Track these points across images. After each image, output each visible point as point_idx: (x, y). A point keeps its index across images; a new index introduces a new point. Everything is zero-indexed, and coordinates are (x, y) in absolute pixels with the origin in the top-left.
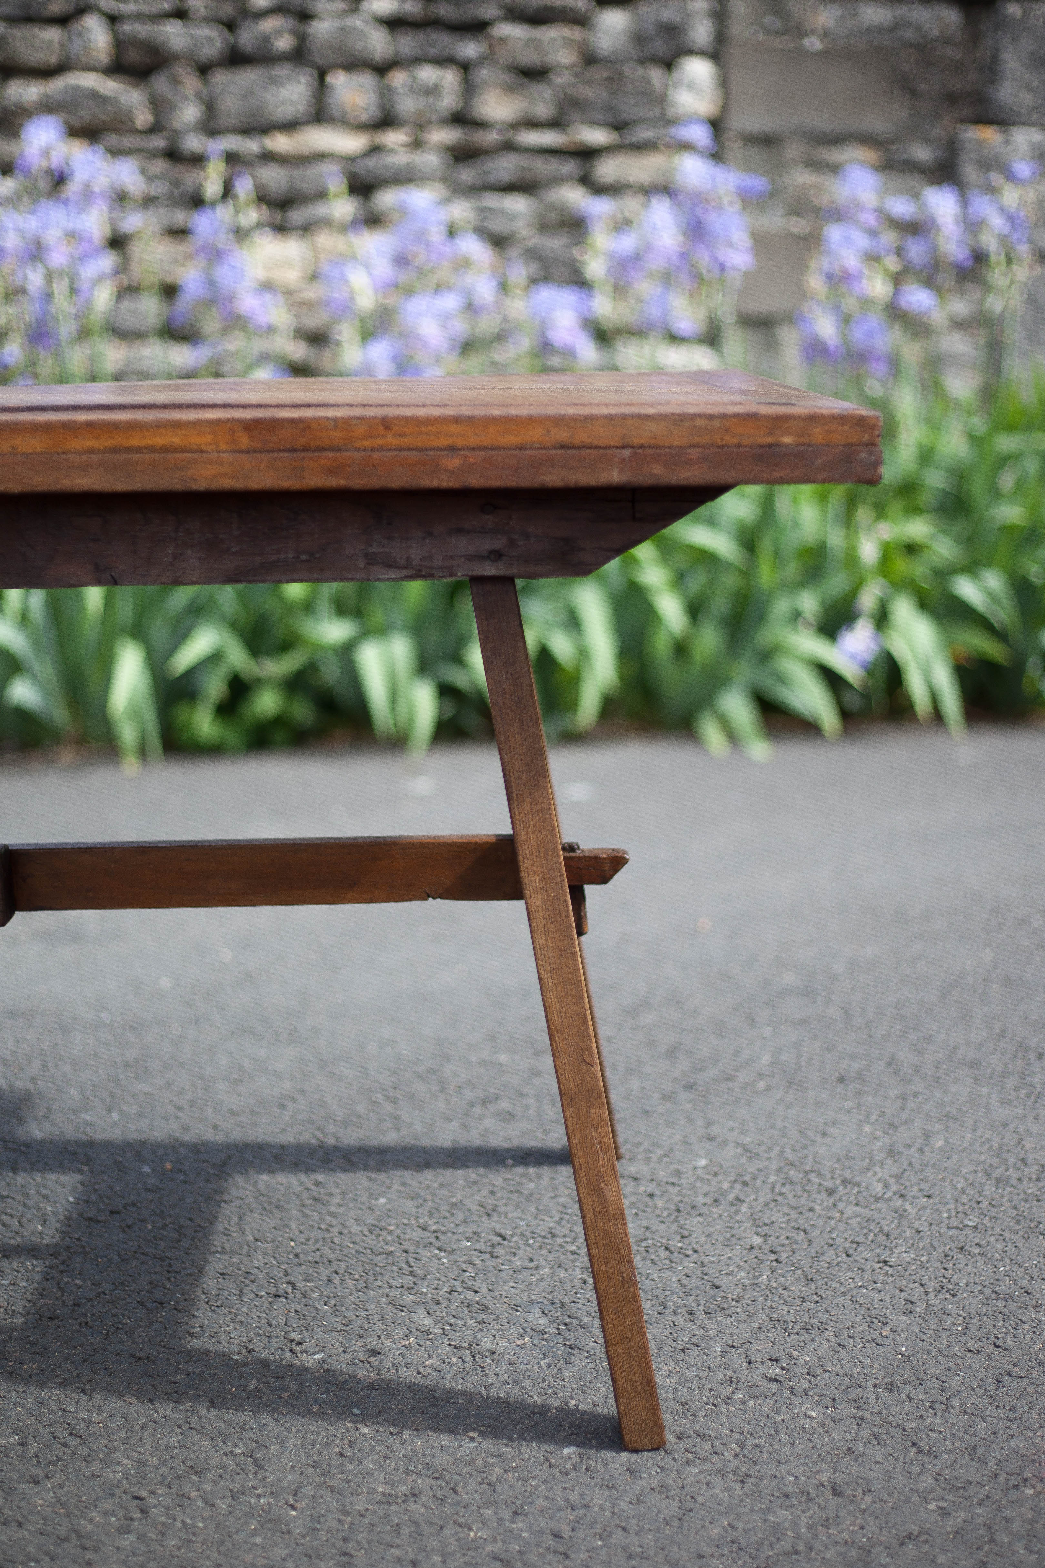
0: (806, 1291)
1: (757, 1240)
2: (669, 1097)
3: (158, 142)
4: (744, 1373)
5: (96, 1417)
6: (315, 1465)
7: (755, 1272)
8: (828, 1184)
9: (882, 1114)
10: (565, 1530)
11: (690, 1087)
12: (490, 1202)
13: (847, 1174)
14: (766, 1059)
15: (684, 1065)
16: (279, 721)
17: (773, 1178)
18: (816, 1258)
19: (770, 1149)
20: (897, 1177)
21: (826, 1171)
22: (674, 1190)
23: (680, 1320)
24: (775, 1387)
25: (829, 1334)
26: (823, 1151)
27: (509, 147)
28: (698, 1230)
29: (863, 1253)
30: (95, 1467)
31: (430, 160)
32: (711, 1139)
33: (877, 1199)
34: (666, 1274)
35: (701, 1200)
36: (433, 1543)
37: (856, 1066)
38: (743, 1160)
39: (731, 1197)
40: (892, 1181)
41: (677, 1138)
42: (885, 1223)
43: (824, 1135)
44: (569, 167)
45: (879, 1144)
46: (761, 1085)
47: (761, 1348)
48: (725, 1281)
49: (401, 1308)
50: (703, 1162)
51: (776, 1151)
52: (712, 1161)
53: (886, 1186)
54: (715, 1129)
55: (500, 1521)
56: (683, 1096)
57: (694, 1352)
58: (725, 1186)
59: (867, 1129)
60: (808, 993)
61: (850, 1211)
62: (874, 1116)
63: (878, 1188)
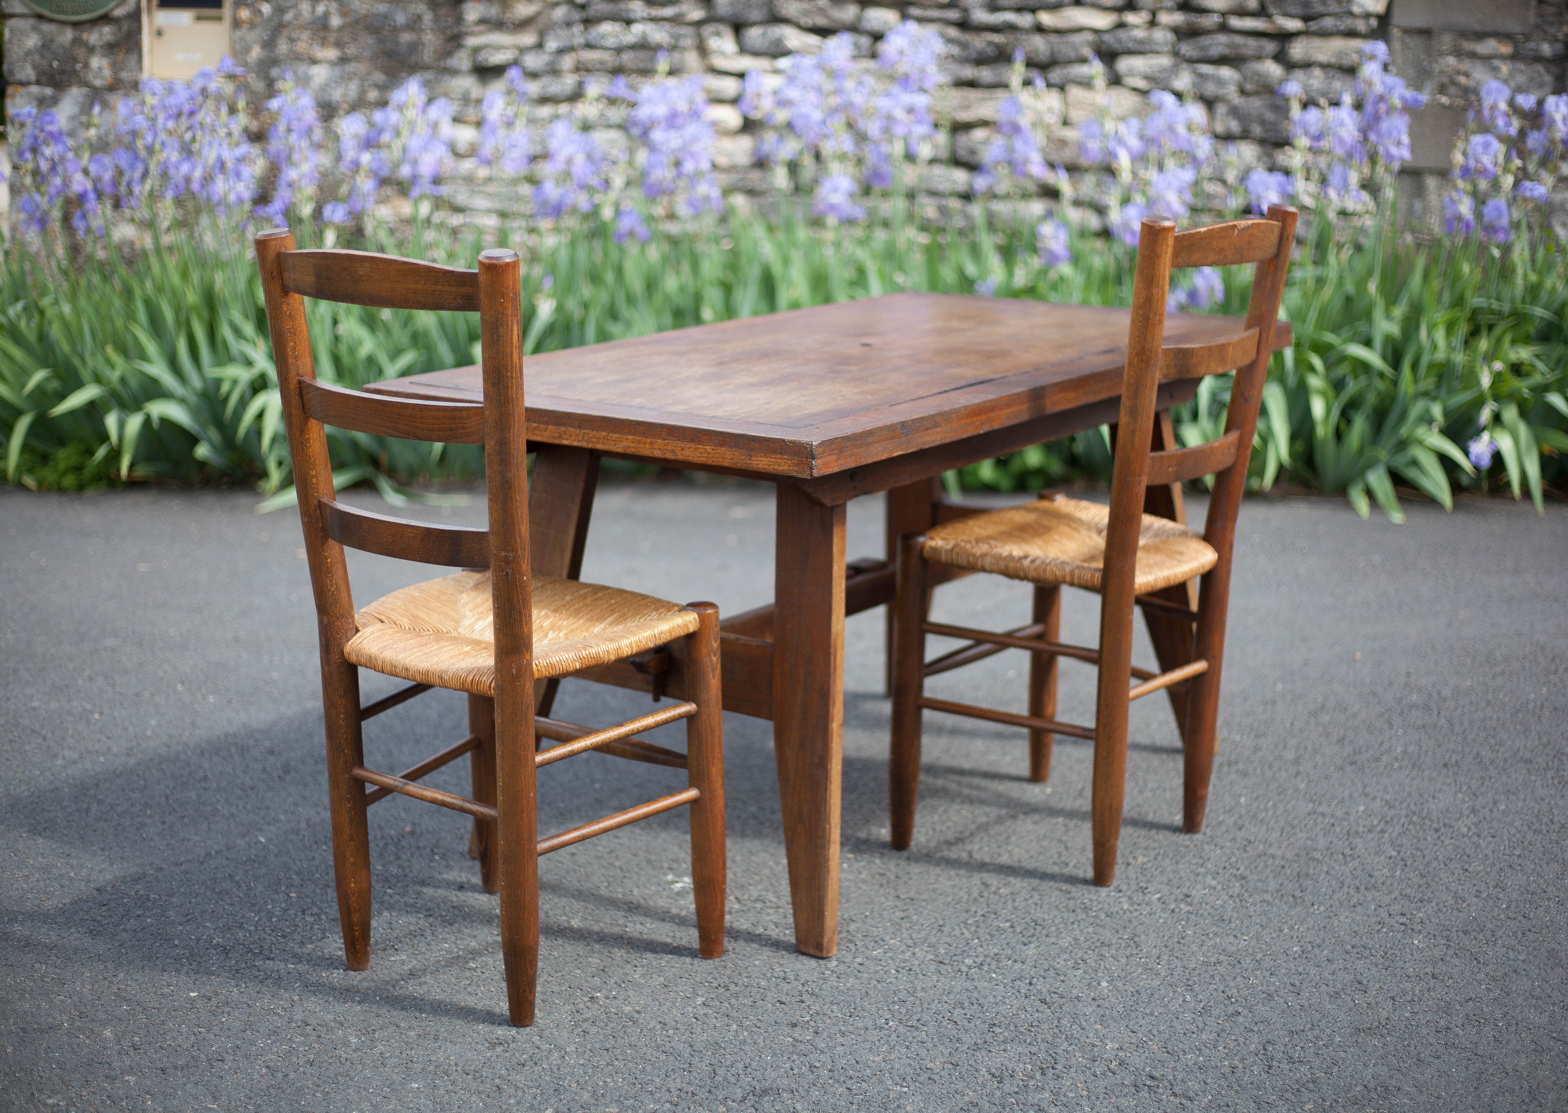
0: (1422, 882)
1: (1394, 854)
2: (1341, 769)
3: (953, 15)
4: (1387, 920)
5: (1046, 917)
6: (1166, 946)
7: (1393, 870)
8: (1435, 825)
9: (1469, 788)
10: (1298, 984)
11: (1352, 764)
12: (1240, 822)
13: (1447, 821)
14: (1399, 749)
15: (1348, 750)
16: (1039, 472)
17: (1403, 820)
18: (1427, 865)
19: (1401, 803)
20: (1476, 825)
21: (1434, 818)
22: (1346, 823)
23: (1352, 891)
24: (1403, 928)
25: (1433, 904)
26: (1433, 807)
27: (1224, 28)
28: (1360, 846)
29: (1453, 865)
30: (1053, 940)
31: (1161, 36)
32: (1366, 795)
33: (1463, 836)
34: (1343, 868)
35: (1361, 829)
36: (1232, 984)
37: (1454, 757)
38: (1386, 809)
39: (1379, 828)
40: (1473, 827)
41: (1347, 792)
42: (1467, 850)
43: (1434, 797)
44: (1270, 47)
45: (1466, 805)
46: (1396, 765)
47: (1396, 908)
48: (1376, 874)
49: (1198, 875)
50: (1362, 808)
51: (1405, 805)
52: (1367, 808)
53: (1469, 829)
54: (1368, 790)
55: (1264, 977)
56: (1349, 769)
57: (1360, 907)
58: (1375, 822)
59: (1460, 796)
60: (1427, 708)
61: (1447, 841)
62: (1464, 788)
63: (1465, 830)
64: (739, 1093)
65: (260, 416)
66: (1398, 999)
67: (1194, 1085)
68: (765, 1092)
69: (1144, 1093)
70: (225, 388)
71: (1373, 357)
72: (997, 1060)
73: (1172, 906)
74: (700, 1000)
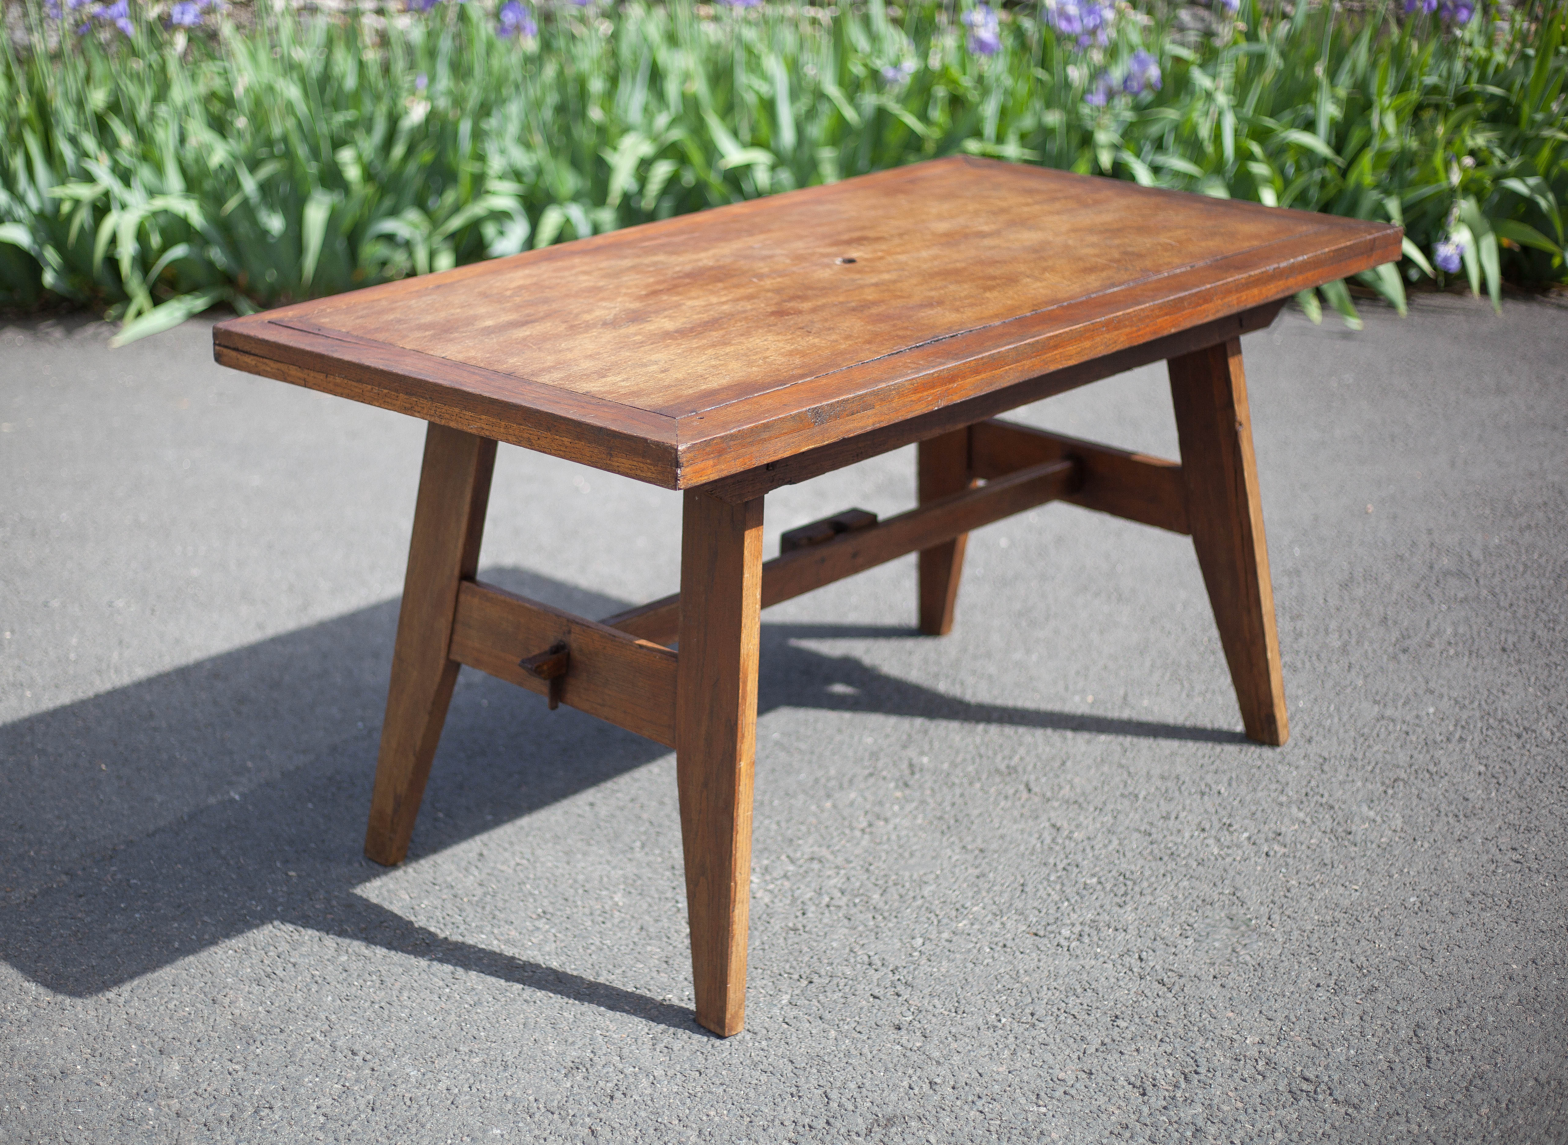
0: (1522, 805)
1: (1482, 768)
2: (1395, 657)
4: (1499, 857)
5: (1133, 868)
6: (1273, 902)
7: (1486, 789)
8: (1515, 730)
9: (1537, 678)
10: (1428, 946)
11: (1405, 651)
12: (1307, 733)
13: (1526, 723)
14: (1449, 631)
15: (1395, 633)
17: (1479, 725)
18: (1521, 782)
19: (1472, 702)
20: (1558, 727)
21: (1512, 720)
22: (1420, 731)
23: (1451, 820)
24: (1519, 865)
25: (1542, 834)
26: (1506, 705)
28: (1443, 760)
29: (1548, 781)
30: (1149, 899)
32: (1432, 692)
33: (1550, 743)
34: (1434, 789)
35: (1439, 738)
36: (1358, 950)
37: (1511, 639)
38: (1457, 709)
39: (1457, 736)
40: (1555, 730)
41: (1409, 690)
42: (1558, 760)
43: (1504, 693)
45: (1541, 702)
46: (1452, 652)
47: (1504, 841)
48: (1471, 796)
49: (1281, 804)
50: (1431, 710)
51: (1476, 704)
52: (1437, 709)
53: (1552, 733)
54: (1432, 685)
55: (1390, 939)
56: (1403, 657)
57: (1465, 842)
58: (1451, 728)
59: (1531, 690)
60: (1460, 574)
61: (1534, 750)
62: (1533, 680)
63: (1547, 734)
64: (861, 1125)
65: (113, 240)
66: (1539, 961)
67: (1354, 1088)
68: (890, 1121)
69: (1304, 1102)
70: (66, 208)
71: (1318, 143)
72: (1133, 1065)
73: (1266, 849)
74: (785, 999)
